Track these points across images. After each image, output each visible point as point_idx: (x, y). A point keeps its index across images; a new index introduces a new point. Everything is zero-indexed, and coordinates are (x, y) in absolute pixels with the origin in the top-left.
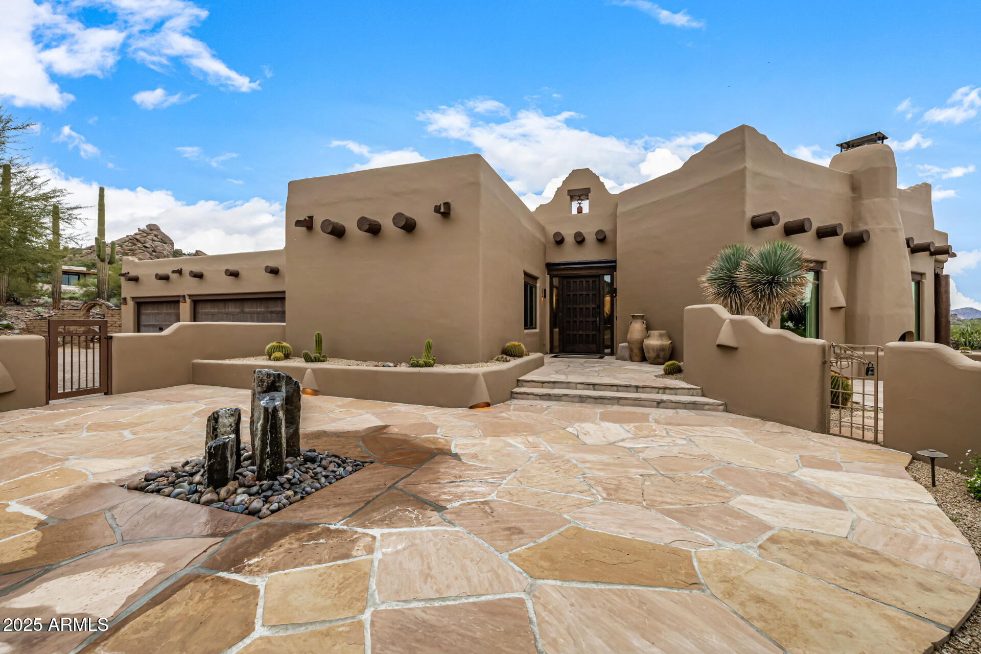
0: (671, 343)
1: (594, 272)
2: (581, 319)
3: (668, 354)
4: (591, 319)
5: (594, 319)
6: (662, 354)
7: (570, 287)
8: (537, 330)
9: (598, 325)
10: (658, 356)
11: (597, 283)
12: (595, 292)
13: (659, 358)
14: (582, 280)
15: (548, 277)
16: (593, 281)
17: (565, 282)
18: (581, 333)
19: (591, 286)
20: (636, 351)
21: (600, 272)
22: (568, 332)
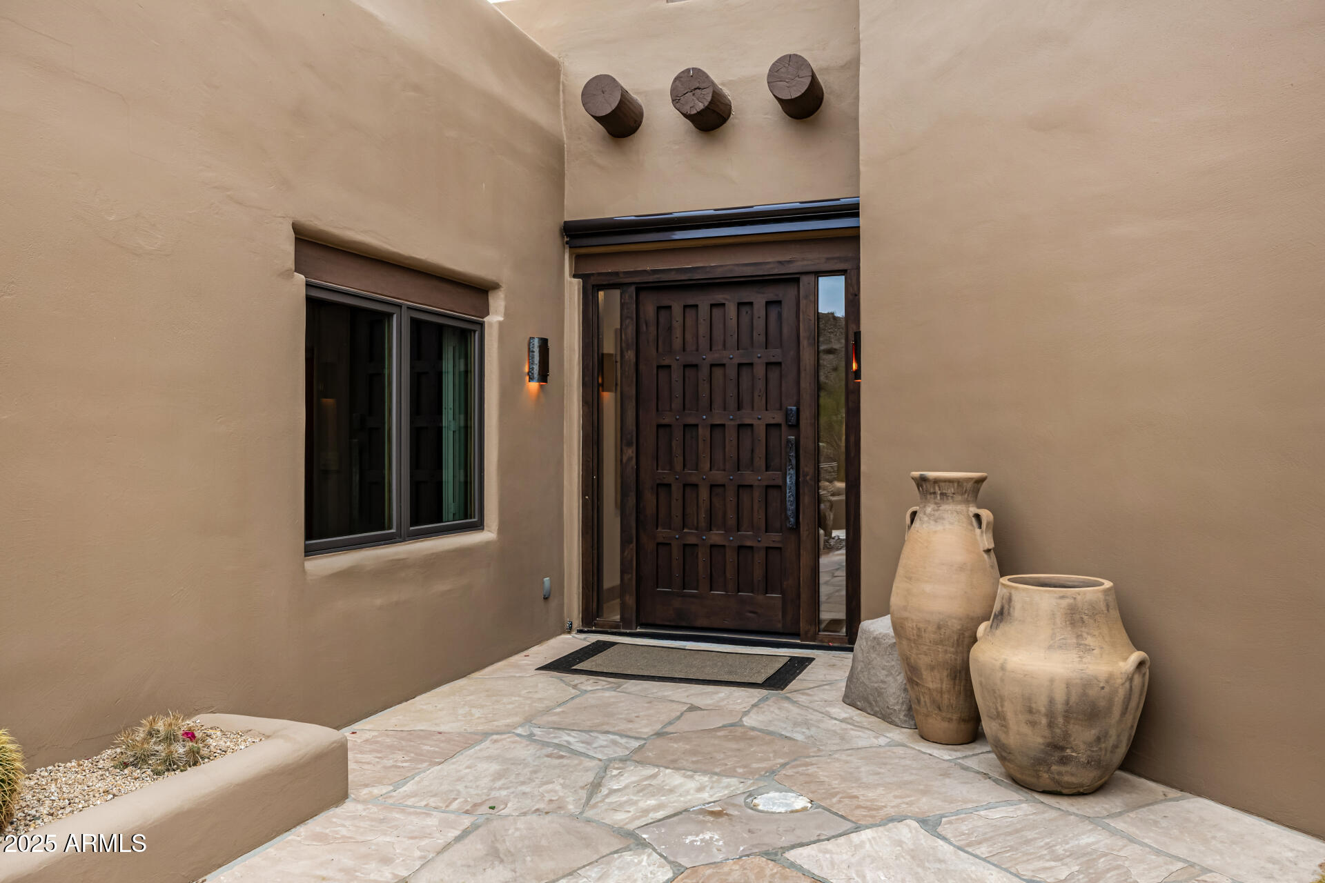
0: (1141, 664)
1: (769, 261)
2: (718, 476)
3: (1119, 732)
4: (757, 477)
5: (773, 476)
6: (1082, 737)
7: (670, 329)
8: (488, 535)
9: (791, 507)
10: (1057, 748)
11: (787, 311)
12: (775, 354)
13: (1064, 761)
14: (719, 297)
15: (573, 289)
16: (768, 303)
17: (649, 309)
18: (716, 537)
19: (759, 324)
20: (935, 681)
21: (801, 259)
22: (662, 533)
